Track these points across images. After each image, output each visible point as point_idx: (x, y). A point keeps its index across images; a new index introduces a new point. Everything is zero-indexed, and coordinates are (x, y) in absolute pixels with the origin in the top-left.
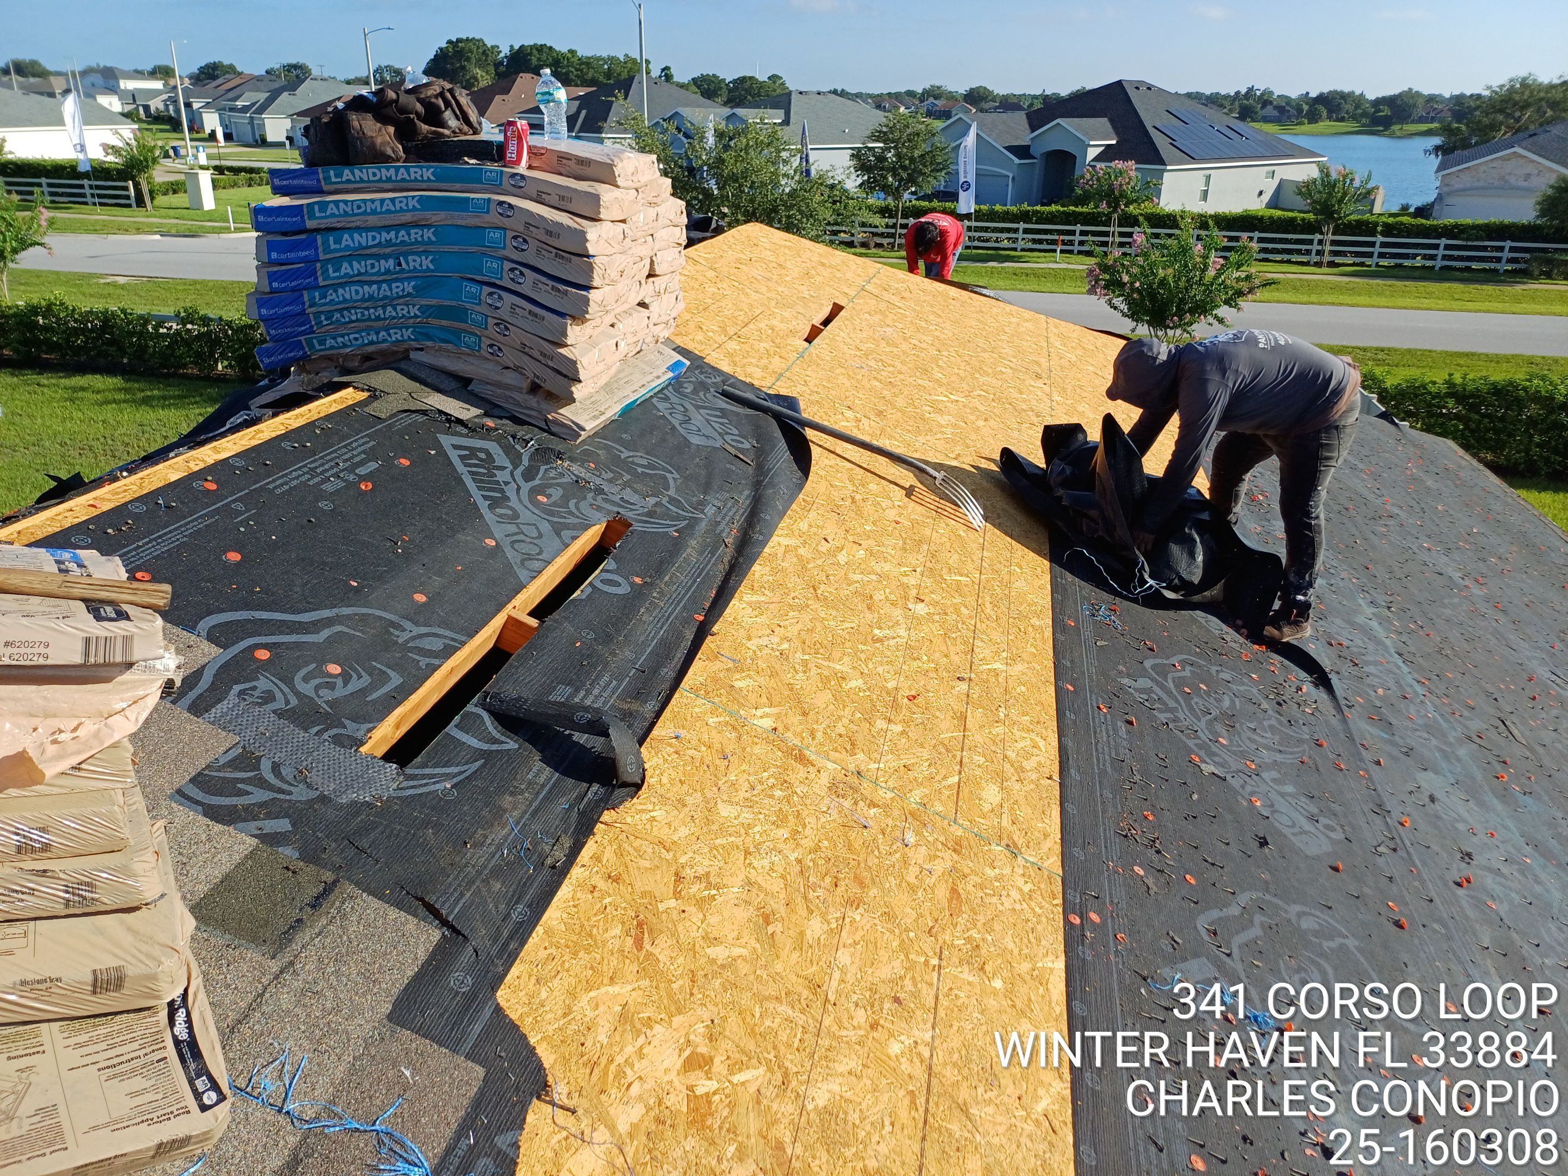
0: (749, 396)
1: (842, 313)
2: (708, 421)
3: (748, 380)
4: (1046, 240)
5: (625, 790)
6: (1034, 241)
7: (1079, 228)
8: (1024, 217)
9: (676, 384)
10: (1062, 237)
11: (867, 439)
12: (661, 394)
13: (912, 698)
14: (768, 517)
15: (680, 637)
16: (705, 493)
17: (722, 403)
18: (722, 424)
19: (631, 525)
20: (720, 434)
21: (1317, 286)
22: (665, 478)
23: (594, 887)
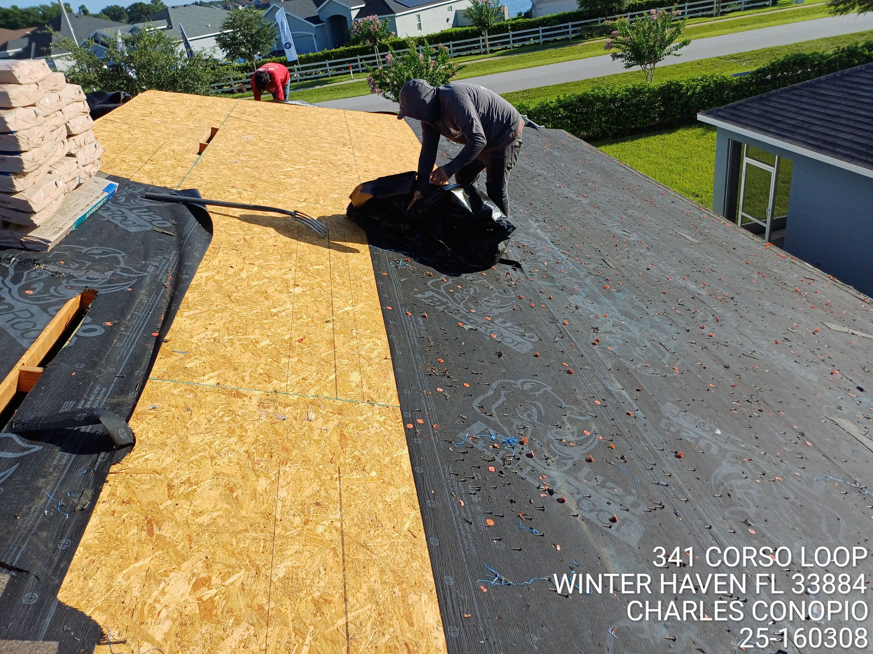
0: (165, 194)
1: (218, 133)
2: (139, 216)
3: (162, 185)
4: (343, 68)
5: (124, 450)
6: (337, 70)
7: (358, 57)
8: (327, 57)
9: (113, 198)
10: (351, 64)
11: (247, 203)
12: (104, 207)
13: (300, 341)
14: (190, 264)
15: (145, 349)
16: (145, 259)
17: (147, 203)
18: (148, 216)
19: (98, 292)
20: (149, 222)
21: (487, 64)
22: (116, 258)
23: (114, 512)
